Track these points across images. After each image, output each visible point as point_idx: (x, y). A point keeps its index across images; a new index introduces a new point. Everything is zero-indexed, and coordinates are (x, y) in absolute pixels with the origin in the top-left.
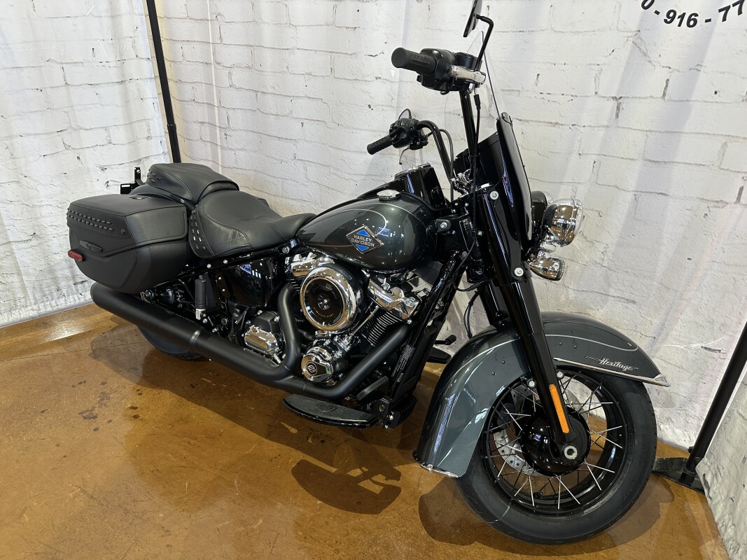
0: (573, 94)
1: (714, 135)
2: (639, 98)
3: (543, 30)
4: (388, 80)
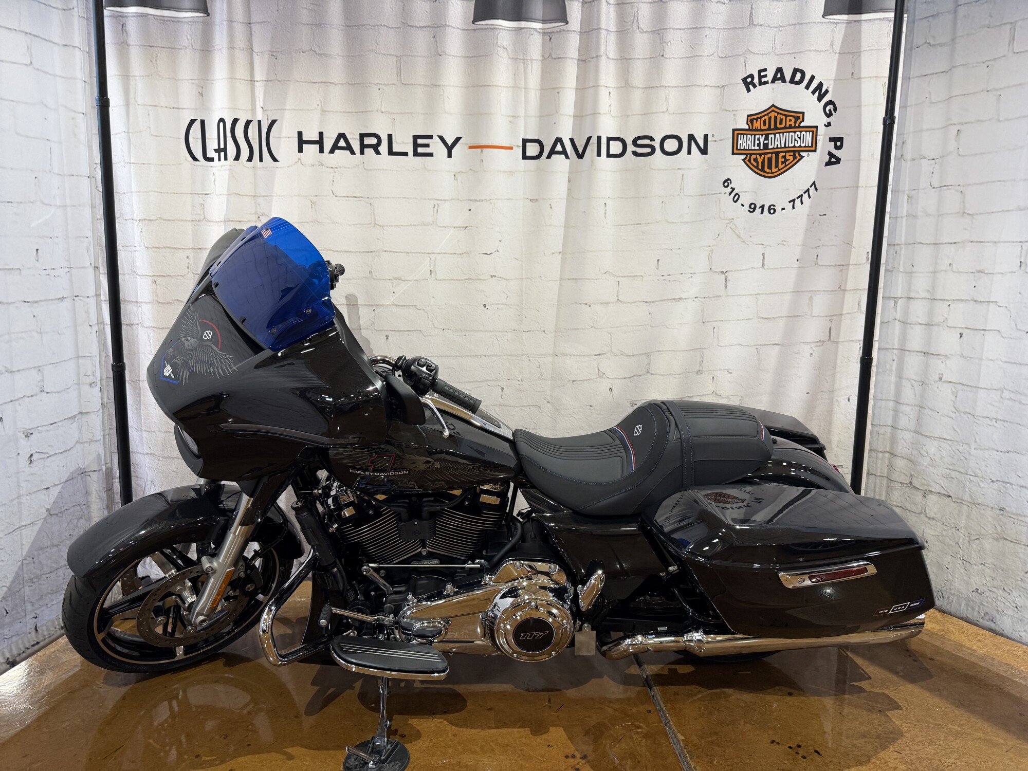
0: (693, 271)
1: (802, 291)
2: (741, 270)
3: (657, 222)
4: (503, 278)
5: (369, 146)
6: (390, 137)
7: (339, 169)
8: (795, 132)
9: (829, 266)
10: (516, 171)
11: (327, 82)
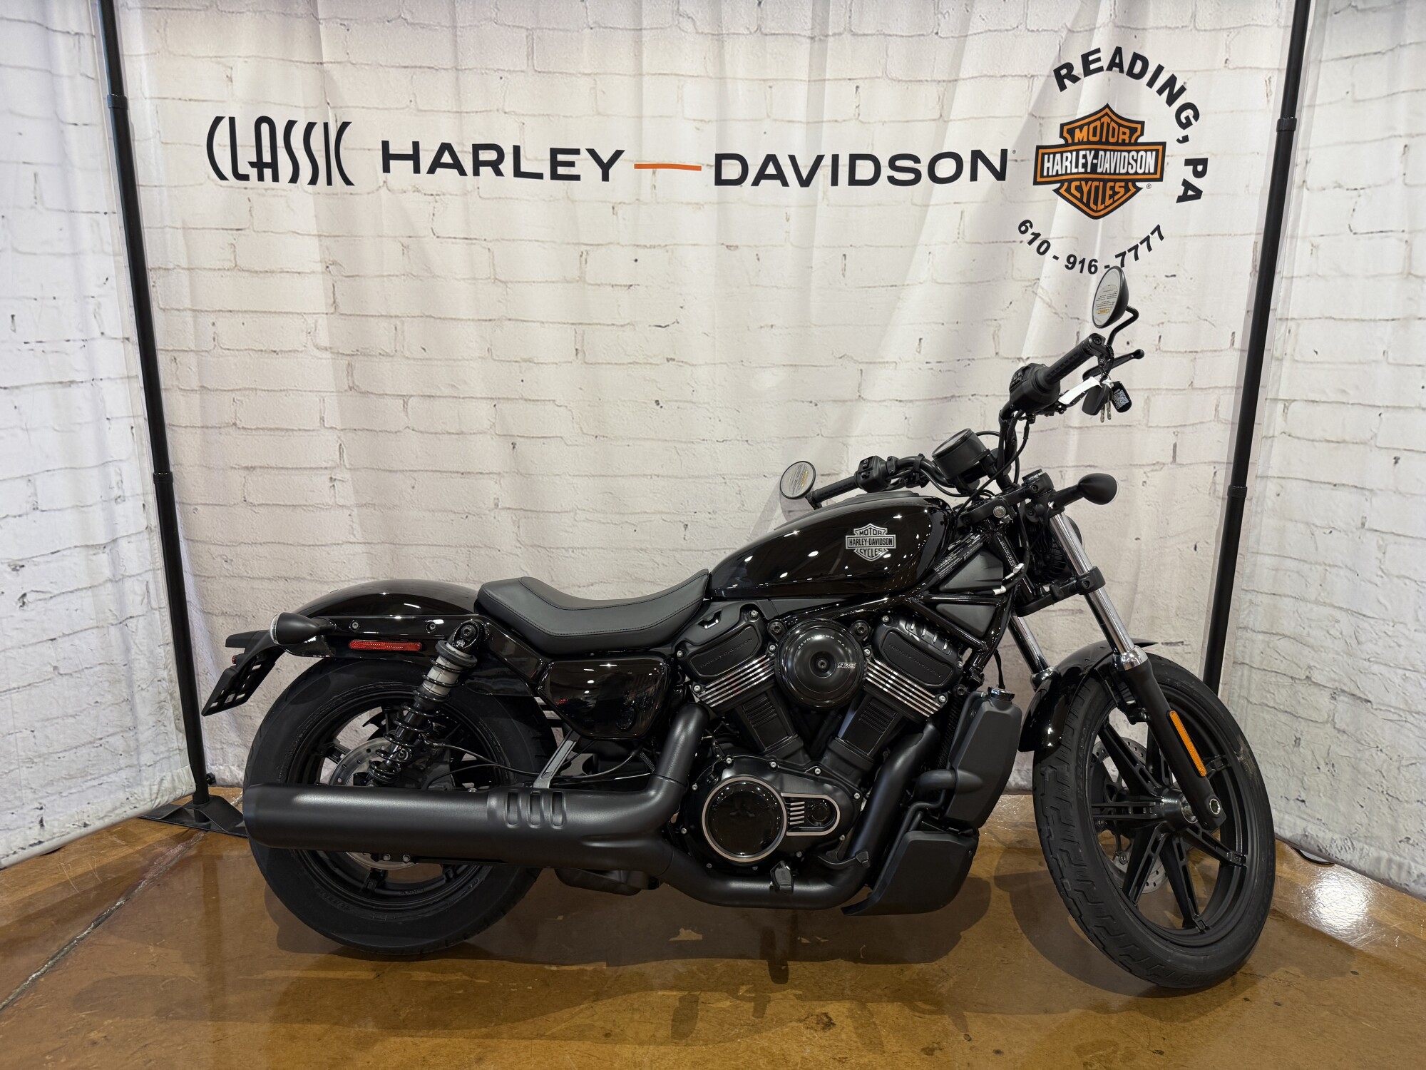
0: (970, 358)
1: (1135, 390)
3: (921, 283)
4: (686, 363)
5: (486, 163)
6: (517, 150)
7: (442, 197)
8: (1129, 152)
9: (1176, 352)
10: (706, 203)
11: (424, 67)
